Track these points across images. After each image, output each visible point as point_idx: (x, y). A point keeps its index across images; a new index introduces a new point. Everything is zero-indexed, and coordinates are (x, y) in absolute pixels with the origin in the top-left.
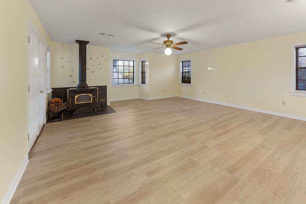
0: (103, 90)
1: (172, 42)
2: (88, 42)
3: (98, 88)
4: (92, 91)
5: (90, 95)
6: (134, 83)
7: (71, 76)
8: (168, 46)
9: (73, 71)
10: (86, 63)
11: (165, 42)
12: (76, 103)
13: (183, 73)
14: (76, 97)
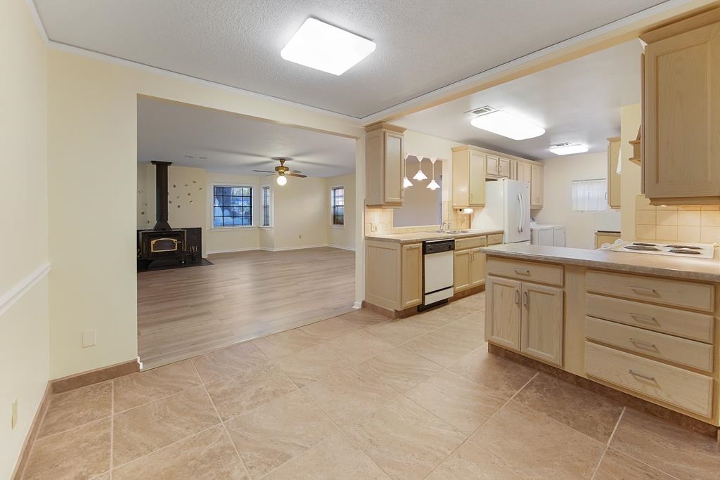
0: (195, 234)
1: (287, 169)
2: (170, 163)
3: (186, 231)
4: (178, 234)
5: (174, 240)
6: (251, 224)
7: (143, 213)
8: (281, 174)
9: (146, 205)
10: (167, 193)
11: (277, 169)
12: (152, 251)
13: (334, 207)
14: (153, 242)
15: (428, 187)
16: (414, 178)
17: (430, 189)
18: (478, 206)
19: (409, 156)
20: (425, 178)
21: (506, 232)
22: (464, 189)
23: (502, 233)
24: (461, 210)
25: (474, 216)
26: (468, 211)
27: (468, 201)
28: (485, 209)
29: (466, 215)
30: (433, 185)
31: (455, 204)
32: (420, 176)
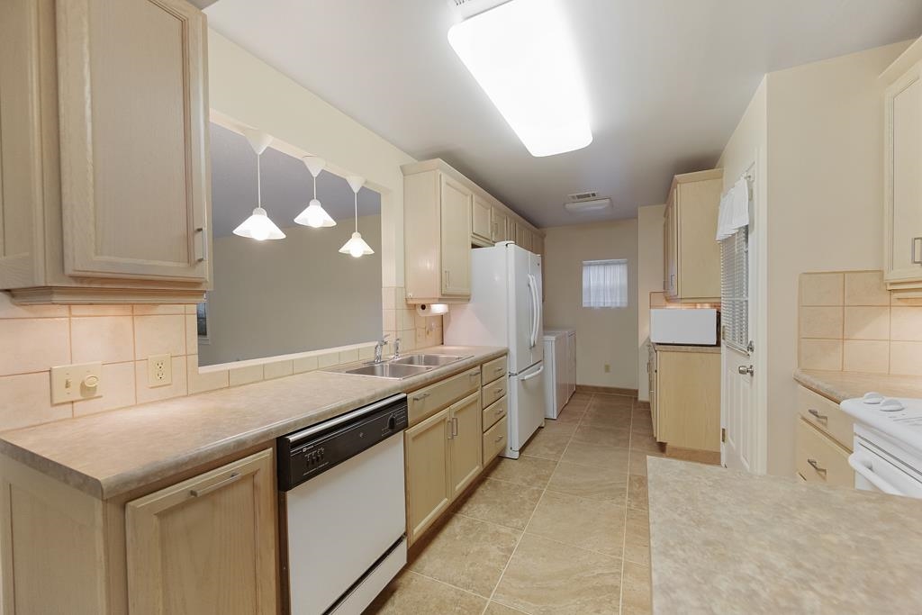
15: (343, 250)
16: (298, 220)
17: (348, 256)
18: (455, 299)
19: (268, 148)
20: (331, 222)
21: (513, 351)
22: (429, 264)
23: (505, 353)
24: (423, 307)
25: (449, 321)
26: (439, 309)
27: (438, 291)
28: (470, 306)
29: (436, 317)
30: (356, 247)
31: (410, 294)
32: (315, 217)
